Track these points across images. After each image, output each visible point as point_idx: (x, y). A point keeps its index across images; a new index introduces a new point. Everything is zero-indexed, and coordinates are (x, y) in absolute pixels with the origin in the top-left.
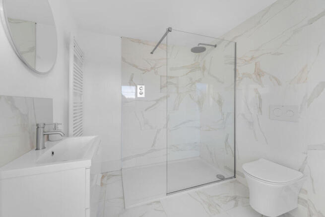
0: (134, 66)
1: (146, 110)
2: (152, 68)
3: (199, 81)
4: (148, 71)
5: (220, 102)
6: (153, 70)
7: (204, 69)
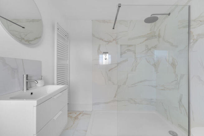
0: (101, 39)
1: (109, 71)
2: (114, 40)
3: (155, 47)
4: (111, 42)
5: (173, 65)
6: (114, 41)
7: (159, 36)
